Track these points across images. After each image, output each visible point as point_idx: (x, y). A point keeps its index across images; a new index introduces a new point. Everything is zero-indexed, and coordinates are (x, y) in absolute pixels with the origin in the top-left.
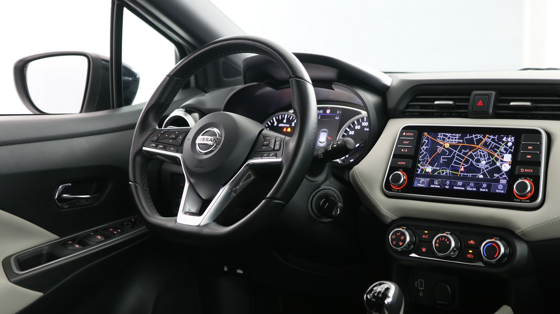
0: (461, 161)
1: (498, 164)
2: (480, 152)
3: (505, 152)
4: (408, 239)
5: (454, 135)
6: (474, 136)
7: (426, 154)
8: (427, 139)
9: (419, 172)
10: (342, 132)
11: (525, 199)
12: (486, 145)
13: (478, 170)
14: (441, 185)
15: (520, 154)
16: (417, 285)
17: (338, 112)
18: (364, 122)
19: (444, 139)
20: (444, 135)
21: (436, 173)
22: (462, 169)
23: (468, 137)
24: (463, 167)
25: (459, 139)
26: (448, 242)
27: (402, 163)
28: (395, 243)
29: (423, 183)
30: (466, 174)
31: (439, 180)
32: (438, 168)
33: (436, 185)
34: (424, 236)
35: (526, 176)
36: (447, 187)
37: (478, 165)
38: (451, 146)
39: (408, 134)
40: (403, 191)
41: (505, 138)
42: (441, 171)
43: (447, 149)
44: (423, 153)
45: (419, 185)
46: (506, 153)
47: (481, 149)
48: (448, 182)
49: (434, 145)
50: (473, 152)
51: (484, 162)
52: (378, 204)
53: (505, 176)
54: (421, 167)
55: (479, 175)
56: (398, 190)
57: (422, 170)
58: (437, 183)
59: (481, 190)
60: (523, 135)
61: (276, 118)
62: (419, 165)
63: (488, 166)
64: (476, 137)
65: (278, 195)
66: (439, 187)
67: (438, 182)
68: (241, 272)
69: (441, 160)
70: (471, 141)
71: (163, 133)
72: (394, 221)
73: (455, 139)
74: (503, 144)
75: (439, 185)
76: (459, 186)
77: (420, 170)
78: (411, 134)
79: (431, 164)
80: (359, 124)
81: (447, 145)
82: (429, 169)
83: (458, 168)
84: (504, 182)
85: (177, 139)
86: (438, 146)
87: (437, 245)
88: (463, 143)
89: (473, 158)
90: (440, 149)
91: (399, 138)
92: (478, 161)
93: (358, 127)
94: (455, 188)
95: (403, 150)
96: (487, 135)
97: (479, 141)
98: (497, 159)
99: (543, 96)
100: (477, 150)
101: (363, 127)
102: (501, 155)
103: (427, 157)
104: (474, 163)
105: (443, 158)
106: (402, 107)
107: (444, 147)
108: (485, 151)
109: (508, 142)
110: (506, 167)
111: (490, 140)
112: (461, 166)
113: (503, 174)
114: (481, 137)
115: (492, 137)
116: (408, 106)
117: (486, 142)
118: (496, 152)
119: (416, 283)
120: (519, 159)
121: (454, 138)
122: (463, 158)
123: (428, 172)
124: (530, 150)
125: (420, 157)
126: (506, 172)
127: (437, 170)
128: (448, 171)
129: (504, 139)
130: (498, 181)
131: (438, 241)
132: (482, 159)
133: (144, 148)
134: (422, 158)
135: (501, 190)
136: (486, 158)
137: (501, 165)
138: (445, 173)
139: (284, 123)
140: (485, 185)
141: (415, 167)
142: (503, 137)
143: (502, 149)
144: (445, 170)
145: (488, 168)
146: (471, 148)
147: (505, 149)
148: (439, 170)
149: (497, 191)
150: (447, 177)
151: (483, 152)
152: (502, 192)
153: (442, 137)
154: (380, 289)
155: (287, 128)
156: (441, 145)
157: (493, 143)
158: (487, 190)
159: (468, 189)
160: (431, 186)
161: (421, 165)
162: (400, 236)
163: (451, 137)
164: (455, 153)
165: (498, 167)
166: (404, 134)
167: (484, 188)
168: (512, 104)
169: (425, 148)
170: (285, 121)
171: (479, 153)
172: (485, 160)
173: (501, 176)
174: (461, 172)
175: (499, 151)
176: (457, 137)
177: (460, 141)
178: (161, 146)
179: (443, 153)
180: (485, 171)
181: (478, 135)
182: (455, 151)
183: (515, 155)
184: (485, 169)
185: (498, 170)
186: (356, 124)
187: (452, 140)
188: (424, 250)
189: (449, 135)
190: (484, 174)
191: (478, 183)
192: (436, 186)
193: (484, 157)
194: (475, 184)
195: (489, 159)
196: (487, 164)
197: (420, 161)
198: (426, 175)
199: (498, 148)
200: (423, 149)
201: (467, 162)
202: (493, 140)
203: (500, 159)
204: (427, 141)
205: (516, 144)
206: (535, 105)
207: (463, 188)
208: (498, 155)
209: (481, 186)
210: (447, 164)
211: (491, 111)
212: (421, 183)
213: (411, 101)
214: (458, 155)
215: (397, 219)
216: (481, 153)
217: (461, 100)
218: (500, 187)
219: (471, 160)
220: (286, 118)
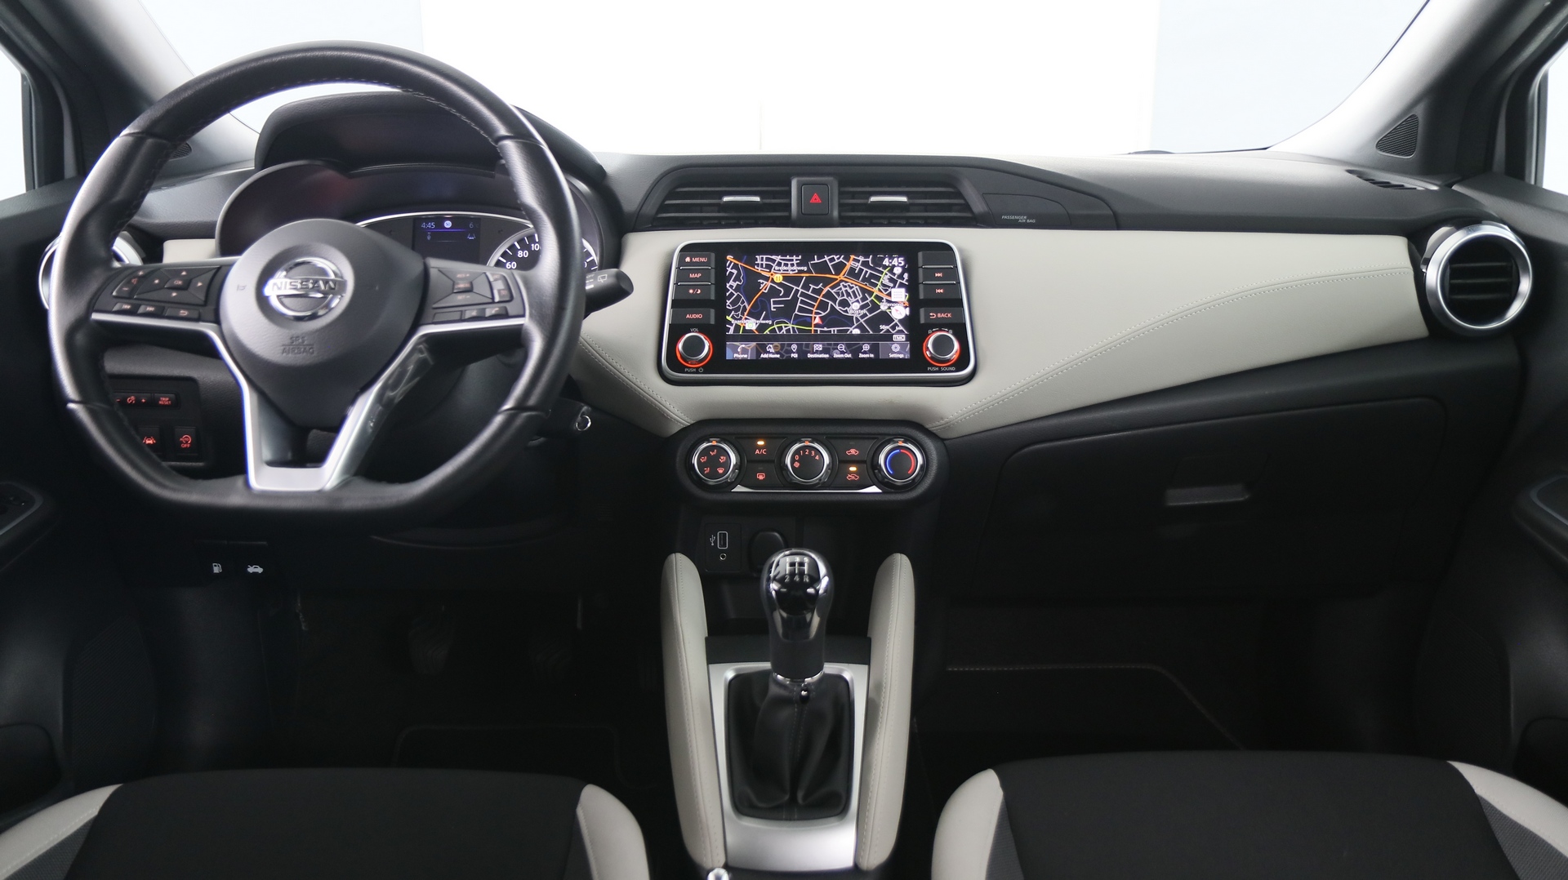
0: (813, 306)
1: (883, 307)
2: (846, 287)
3: (892, 285)
4: (733, 459)
5: (788, 257)
6: (826, 258)
7: (738, 297)
8: (735, 267)
9: (731, 332)
11: (948, 366)
12: (853, 273)
13: (849, 321)
14: (782, 352)
15: (921, 287)
16: (715, 542)
19: (769, 267)
20: (767, 259)
21: (767, 332)
22: (817, 320)
23: (816, 261)
24: (818, 316)
25: (798, 265)
26: (817, 458)
27: (694, 316)
28: (707, 470)
29: (744, 351)
30: (825, 329)
31: (776, 343)
32: (770, 322)
33: (771, 353)
34: (757, 452)
35: (941, 325)
36: (796, 356)
37: (846, 311)
38: (785, 278)
39: (697, 260)
40: (708, 369)
41: (887, 259)
42: (775, 326)
43: (780, 284)
44: (732, 294)
45: (735, 355)
46: (894, 287)
47: (846, 282)
48: (794, 347)
49: (752, 279)
50: (832, 288)
51: (855, 306)
52: (659, 399)
53: (901, 328)
54: (733, 321)
55: (851, 329)
56: (697, 368)
57: (737, 327)
58: (772, 350)
59: (861, 356)
60: (920, 254)
62: (729, 318)
63: (865, 311)
64: (832, 260)
66: (778, 356)
67: (775, 347)
68: (260, 570)
69: (772, 306)
70: (823, 267)
71: (142, 277)
72: (686, 430)
73: (792, 265)
74: (885, 271)
75: (777, 353)
76: (817, 351)
77: (732, 328)
78: (703, 260)
79: (754, 314)
80: (524, 247)
81: (778, 278)
82: (751, 325)
83: (808, 319)
84: (901, 338)
85: (191, 289)
86: (761, 281)
87: (797, 465)
88: (809, 271)
89: (834, 300)
90: (765, 286)
91: (678, 268)
92: (845, 304)
93: (524, 254)
94: (810, 356)
95: (691, 291)
96: (852, 257)
97: (839, 268)
98: (880, 299)
99: (926, 186)
100: (838, 284)
102: (886, 290)
103: (743, 302)
104: (837, 307)
105: (775, 303)
106: (650, 209)
107: (773, 281)
108: (855, 285)
109: (894, 266)
110: (900, 312)
111: (858, 266)
112: (813, 315)
113: (896, 324)
114: (841, 259)
115: (861, 259)
116: (663, 208)
117: (852, 270)
118: (876, 285)
119: (712, 540)
120: (922, 297)
121: (789, 263)
122: (815, 300)
123: (751, 331)
124: (939, 279)
125: (728, 302)
126: (900, 321)
127: (767, 326)
128: (790, 326)
129: (886, 262)
130: (888, 337)
131: (797, 457)
132: (849, 299)
133: (96, 316)
134: (733, 303)
135: (898, 353)
136: (859, 298)
137: (889, 308)
138: (784, 329)
140: (866, 347)
141: (722, 323)
142: (883, 259)
143: (885, 279)
144: (783, 325)
145: (865, 315)
146: (827, 282)
147: (891, 280)
148: (772, 325)
149: (891, 356)
150: (789, 337)
151: (851, 288)
152: (901, 356)
153: (764, 262)
156: (767, 279)
157: (865, 269)
158: (872, 356)
159: (836, 356)
160: (762, 356)
161: (733, 317)
162: (718, 456)
163: (783, 262)
164: (797, 291)
165: (884, 313)
166: (688, 259)
167: (865, 353)
168: (873, 199)
169: (735, 285)
171: (844, 289)
172: (858, 301)
173: (893, 328)
174: (817, 325)
175: (879, 283)
176: (795, 262)
177: (802, 268)
178: (150, 309)
179: (773, 292)
180: (862, 321)
181: (836, 257)
182: (795, 288)
183: (912, 289)
184: (862, 317)
185: (886, 318)
186: (519, 247)
187: (785, 268)
188: (761, 478)
189: (778, 258)
190: (860, 327)
191: (853, 343)
192: (771, 356)
193: (856, 297)
194: (848, 346)
195: (864, 299)
196: (862, 308)
197: (731, 311)
198: (747, 336)
199: (878, 278)
200: (731, 286)
201: (823, 306)
202: (865, 264)
203: (885, 297)
204: (735, 272)
205: (911, 268)
206: (915, 201)
207: (827, 356)
208: (879, 290)
209: (860, 349)
210: (786, 312)
211: (836, 213)
212: (739, 351)
213: (668, 197)
214: (803, 295)
215: (692, 425)
216: (848, 289)
217: (774, 195)
218: (896, 347)
219: (830, 303)
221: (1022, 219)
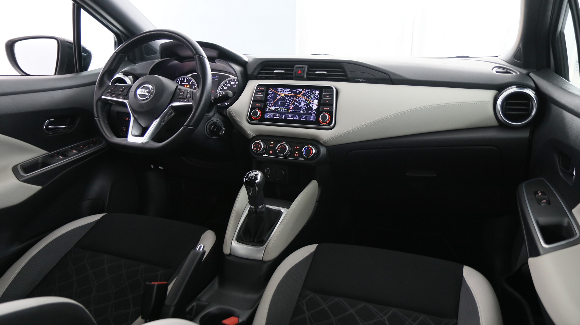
0: (291, 104)
1: (311, 105)
2: (301, 98)
4: (263, 147)
5: (286, 89)
7: (271, 100)
8: (272, 91)
9: (267, 110)
10: (220, 88)
11: (326, 124)
12: (304, 95)
13: (300, 109)
14: (280, 117)
15: (322, 100)
16: (266, 171)
17: (217, 76)
18: (232, 82)
19: (281, 92)
20: (281, 89)
21: (277, 111)
22: (291, 108)
23: (294, 91)
24: (292, 107)
25: (289, 91)
26: (285, 148)
27: (258, 105)
28: (255, 149)
29: (270, 116)
30: (293, 111)
31: (279, 114)
32: (278, 108)
33: (277, 117)
34: (271, 145)
35: (326, 111)
36: (283, 118)
37: (300, 106)
38: (284, 95)
39: (261, 89)
40: (259, 120)
41: (314, 91)
42: (280, 109)
43: (283, 97)
44: (269, 99)
45: (267, 117)
46: (315, 99)
47: (301, 97)
48: (284, 115)
49: (275, 95)
50: (297, 99)
52: (245, 128)
53: (315, 112)
54: (268, 107)
55: (300, 111)
56: (256, 120)
57: (269, 109)
58: (277, 116)
59: (302, 119)
60: (324, 90)
61: (180, 80)
62: (267, 106)
63: (305, 106)
64: (298, 90)
65: (191, 124)
66: (279, 118)
67: (278, 115)
68: (162, 168)
69: (280, 103)
70: (295, 93)
71: (114, 88)
72: (254, 137)
73: (287, 91)
74: (313, 94)
75: (279, 117)
76: (290, 117)
77: (268, 109)
79: (274, 105)
80: (230, 83)
81: (283, 95)
82: (273, 108)
83: (289, 108)
84: (314, 115)
85: (124, 91)
86: (278, 96)
87: (279, 150)
88: (291, 93)
89: (297, 102)
90: (279, 97)
91: (255, 91)
92: (300, 104)
93: (229, 85)
94: (288, 118)
95: (258, 98)
96: (304, 90)
97: (300, 93)
98: (310, 103)
99: (332, 69)
100: (299, 98)
101: (232, 85)
102: (312, 100)
103: (272, 102)
104: (298, 105)
105: (281, 102)
106: (256, 73)
107: (281, 96)
108: (304, 98)
109: (316, 93)
110: (315, 107)
111: (306, 92)
112: (290, 106)
113: (313, 111)
114: (301, 90)
115: (307, 90)
116: (259, 73)
117: (304, 93)
118: (309, 98)
119: (265, 170)
120: (322, 103)
121: (286, 91)
122: (292, 102)
123: (273, 110)
124: (328, 97)
125: (268, 101)
126: (315, 109)
127: (278, 109)
128: (284, 109)
129: (314, 92)
130: (311, 114)
131: (279, 147)
132: (301, 103)
133: (103, 97)
134: (269, 102)
135: (313, 119)
136: (304, 102)
137: (312, 105)
138: (282, 110)
139: (185, 82)
140: (304, 117)
141: (265, 107)
142: (313, 91)
143: (312, 97)
144: (282, 109)
145: (305, 107)
146: (296, 97)
147: (314, 97)
148: (279, 109)
149: (310, 120)
150: (283, 113)
151: (302, 99)
152: (313, 120)
153: (280, 90)
154: (252, 174)
155: (187, 85)
156: (279, 95)
157: (307, 94)
158: (305, 119)
159: (295, 119)
160: (275, 117)
161: (268, 106)
162: (258, 145)
164: (287, 99)
165: (311, 107)
166: (259, 89)
167: (303, 118)
168: (316, 72)
170: (185, 81)
171: (300, 99)
172: (304, 103)
173: (312, 112)
174: (291, 109)
175: (311, 98)
176: (288, 91)
177: (290, 92)
178: (114, 96)
179: (281, 99)
180: (304, 109)
181: (300, 90)
182: (287, 98)
183: (319, 100)
184: (304, 108)
185: (311, 108)
186: (228, 83)
187: (285, 92)
188: (271, 153)
189: (283, 89)
190: (303, 111)
191: (300, 115)
192: (277, 118)
193: (303, 102)
194: (299, 116)
195: (306, 102)
196: (304, 105)
197: (268, 104)
198: (271, 111)
199: (311, 96)
200: (269, 97)
201: (294, 104)
202: (308, 92)
203: (312, 102)
204: (271, 93)
205: (320, 94)
206: (328, 73)
207: (292, 119)
208: (310, 100)
209: (302, 117)
210: (283, 105)
211: (305, 76)
212: (269, 116)
213: (260, 70)
214: (289, 100)
215: (256, 136)
217: (288, 70)
218: (312, 117)
219: (296, 103)
220: (186, 79)
221: (361, 80)
